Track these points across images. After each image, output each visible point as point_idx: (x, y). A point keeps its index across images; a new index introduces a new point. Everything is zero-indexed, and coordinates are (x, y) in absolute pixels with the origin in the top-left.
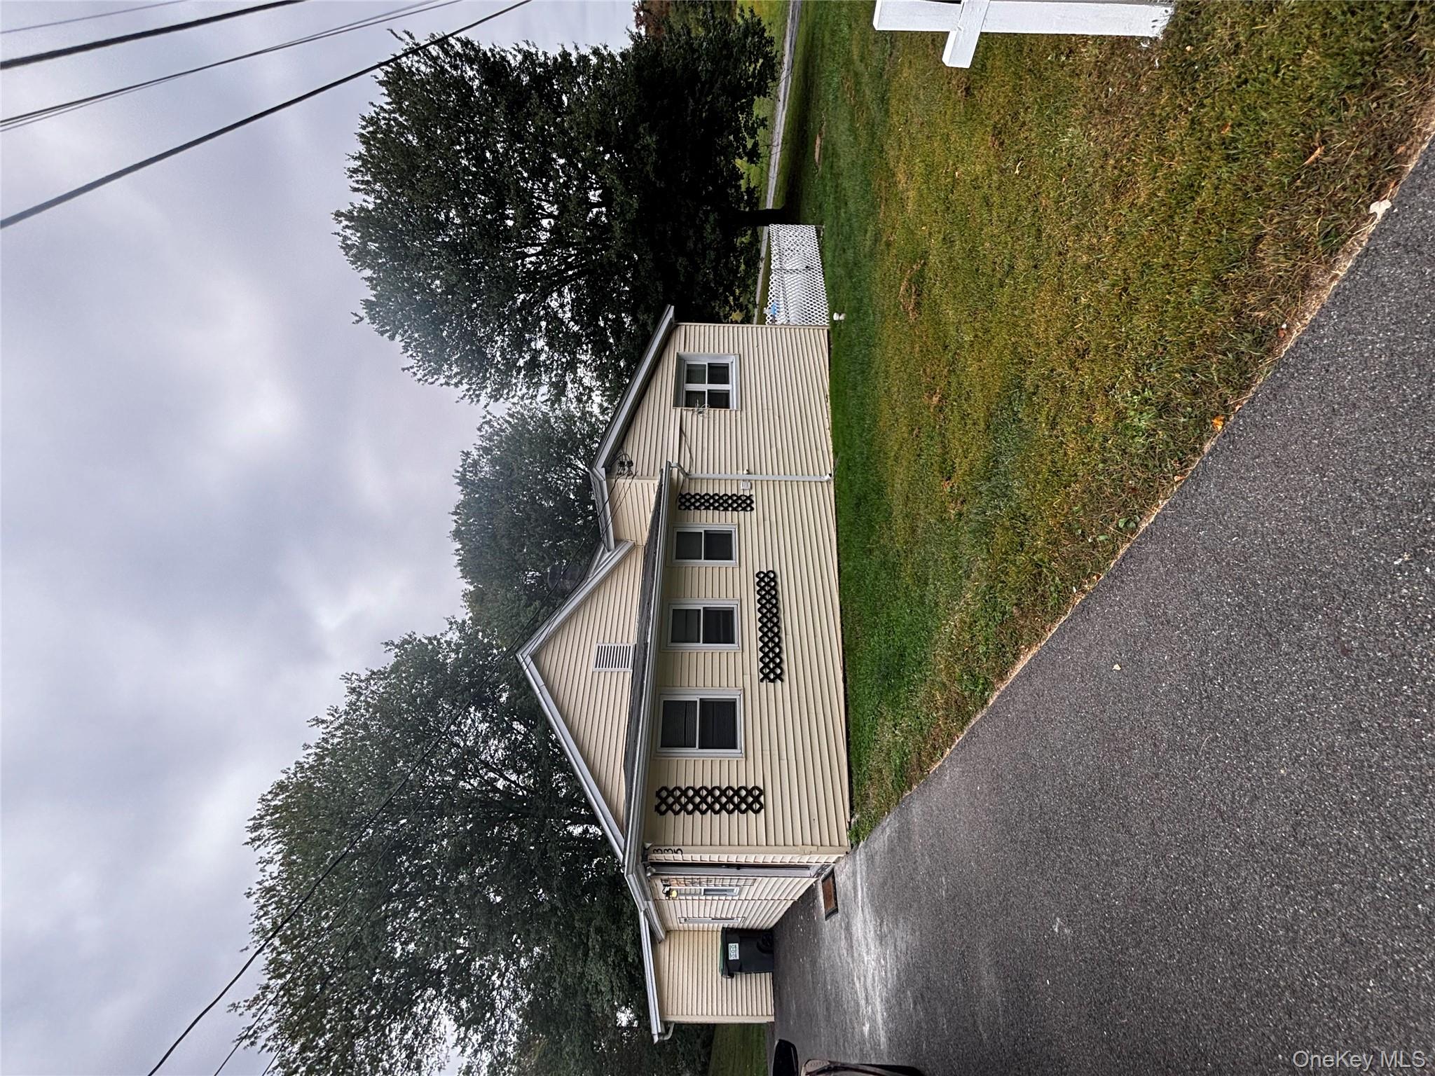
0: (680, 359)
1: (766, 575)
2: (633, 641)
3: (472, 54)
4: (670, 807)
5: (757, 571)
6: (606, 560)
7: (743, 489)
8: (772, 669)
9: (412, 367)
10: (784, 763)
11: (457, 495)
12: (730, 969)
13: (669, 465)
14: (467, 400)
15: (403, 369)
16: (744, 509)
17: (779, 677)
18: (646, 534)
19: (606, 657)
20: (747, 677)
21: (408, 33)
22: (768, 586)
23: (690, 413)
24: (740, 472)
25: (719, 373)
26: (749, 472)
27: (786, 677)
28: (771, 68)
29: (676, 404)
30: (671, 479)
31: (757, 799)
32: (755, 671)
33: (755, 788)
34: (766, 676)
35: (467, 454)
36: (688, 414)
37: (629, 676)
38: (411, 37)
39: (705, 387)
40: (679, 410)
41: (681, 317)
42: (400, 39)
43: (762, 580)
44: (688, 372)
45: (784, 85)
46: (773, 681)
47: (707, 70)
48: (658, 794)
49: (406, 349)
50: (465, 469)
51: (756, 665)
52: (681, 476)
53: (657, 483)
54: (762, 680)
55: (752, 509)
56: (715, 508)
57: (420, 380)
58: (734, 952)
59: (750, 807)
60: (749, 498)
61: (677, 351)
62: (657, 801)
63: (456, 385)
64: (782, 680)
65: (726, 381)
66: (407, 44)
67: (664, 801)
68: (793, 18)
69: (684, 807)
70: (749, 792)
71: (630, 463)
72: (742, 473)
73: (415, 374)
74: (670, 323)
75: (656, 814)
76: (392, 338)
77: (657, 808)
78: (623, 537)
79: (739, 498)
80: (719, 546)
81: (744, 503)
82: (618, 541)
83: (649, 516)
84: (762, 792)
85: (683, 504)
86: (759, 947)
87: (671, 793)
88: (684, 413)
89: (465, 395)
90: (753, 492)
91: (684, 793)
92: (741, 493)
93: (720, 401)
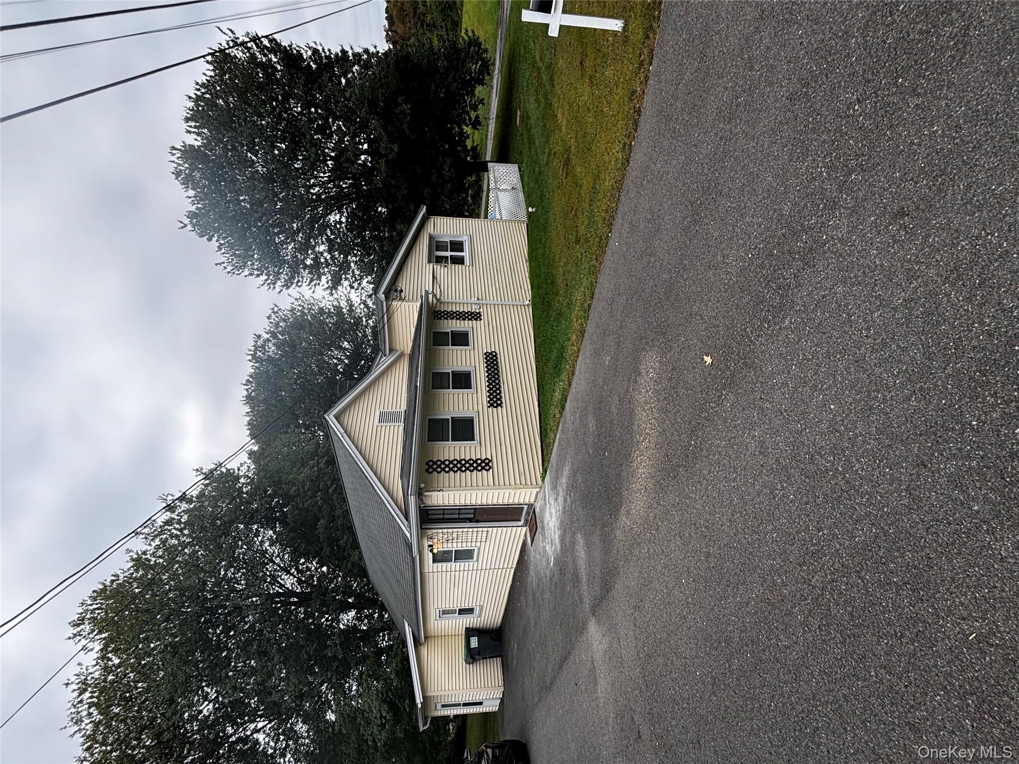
0: (431, 238)
1: (491, 354)
2: (404, 407)
3: (276, 47)
4: (435, 470)
5: (485, 351)
6: (383, 362)
7: (475, 309)
8: (495, 400)
9: (223, 263)
10: (504, 447)
11: (248, 369)
12: (472, 656)
13: (427, 292)
14: (266, 287)
15: (216, 264)
16: (476, 320)
17: (500, 405)
18: (410, 344)
19: (385, 417)
20: (480, 406)
21: (231, 30)
22: (492, 360)
23: (439, 267)
24: (473, 299)
25: (457, 246)
26: (478, 299)
27: (504, 405)
28: (486, 68)
29: (429, 262)
30: (428, 302)
31: (487, 464)
32: (485, 403)
33: (486, 459)
34: (492, 405)
35: (259, 337)
36: (438, 267)
37: (401, 428)
38: (233, 32)
39: (448, 254)
40: (431, 265)
41: (432, 212)
42: (225, 33)
43: (488, 356)
44: (436, 245)
45: (496, 79)
46: (496, 407)
47: (444, 66)
48: (427, 464)
49: (220, 248)
50: (256, 349)
51: (485, 400)
52: (435, 300)
53: (419, 304)
54: (489, 407)
55: (481, 319)
56: (457, 319)
57: (229, 272)
58: (474, 642)
59: (483, 468)
60: (479, 313)
61: (429, 232)
62: (427, 467)
63: (258, 276)
64: (502, 407)
65: (462, 251)
66: (230, 37)
67: (431, 467)
68: (501, 39)
69: (443, 470)
70: (483, 461)
71: (401, 291)
72: (474, 300)
73: (225, 268)
74: (424, 216)
75: (426, 473)
76: (210, 240)
77: (427, 471)
78: (394, 347)
79: (472, 313)
80: (461, 339)
81: (476, 316)
82: (391, 350)
83: (413, 330)
84: (490, 461)
85: (437, 316)
86: (492, 638)
87: (435, 463)
88: (435, 266)
89: (264, 284)
90: (481, 310)
91: (443, 463)
92: (474, 311)
93: (460, 261)
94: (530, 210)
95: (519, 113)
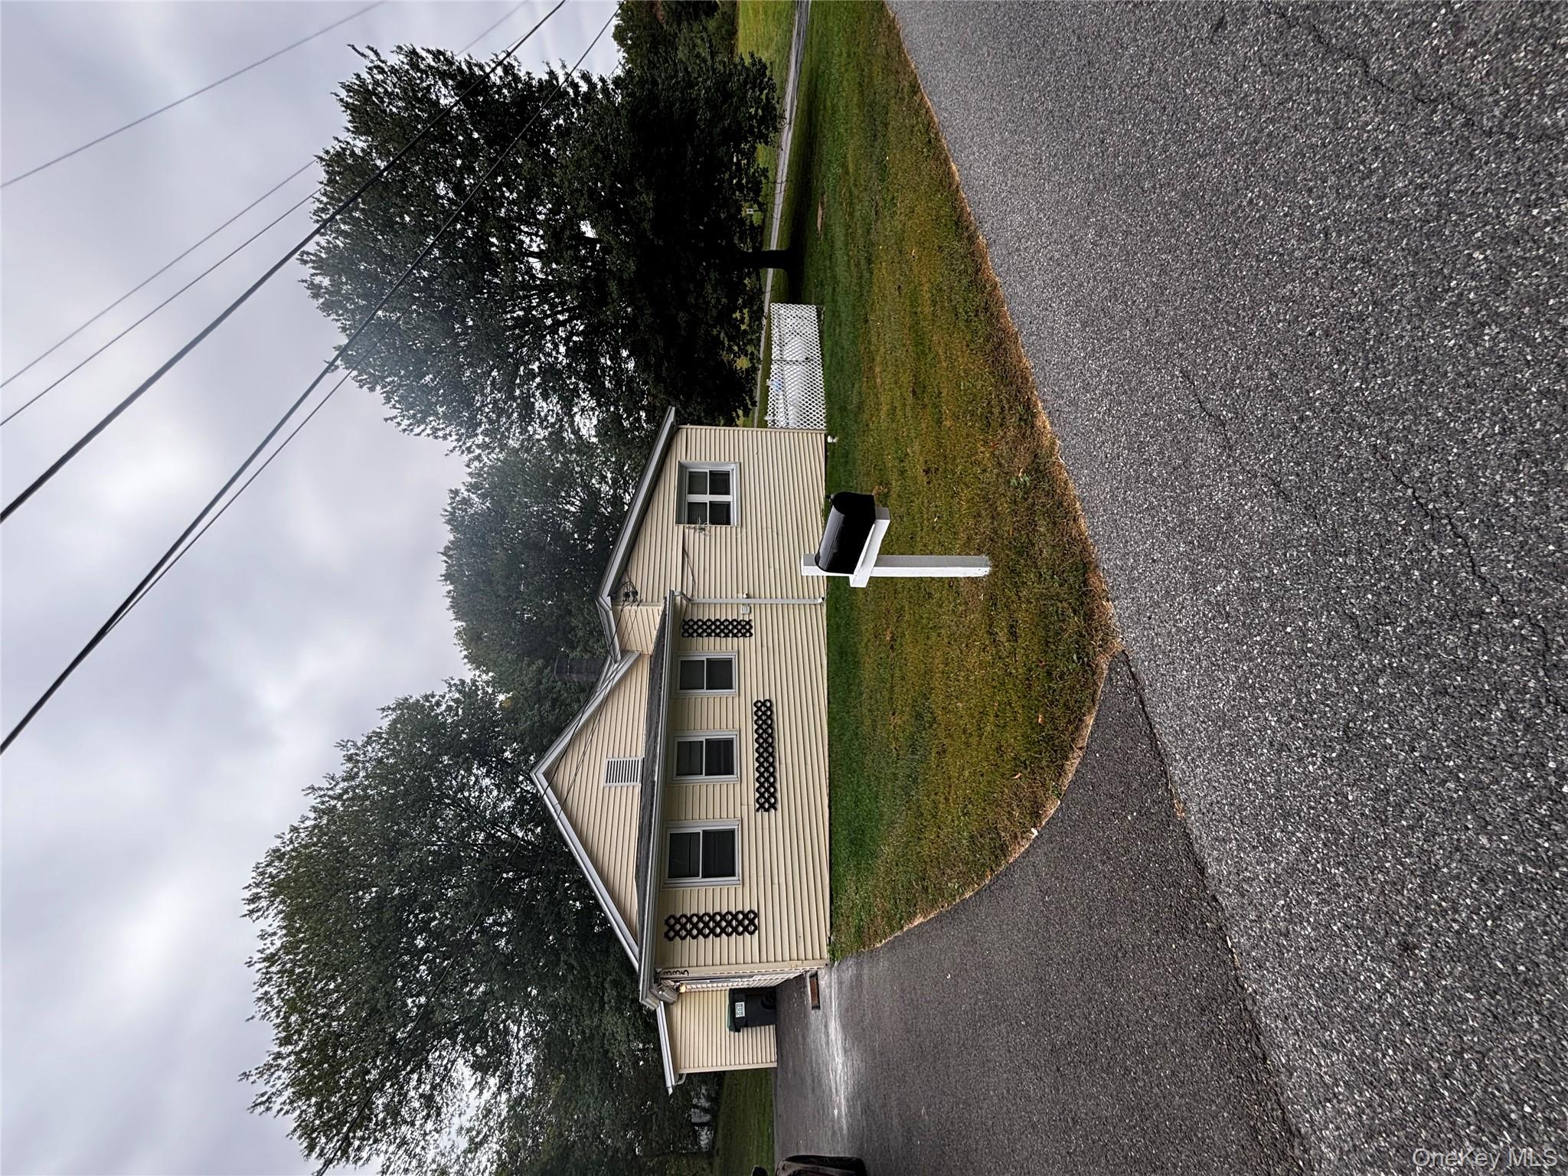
0: (682, 467)
1: (763, 704)
2: (641, 754)
3: (447, 69)
4: (677, 933)
5: (755, 700)
6: (614, 672)
7: (743, 614)
8: (767, 800)
9: (395, 417)
10: (776, 886)
11: (447, 536)
12: (736, 1025)
13: (672, 593)
14: (457, 452)
15: (386, 420)
16: (744, 635)
17: (773, 806)
18: (652, 647)
19: (616, 772)
20: (745, 808)
21: (372, 49)
22: (764, 713)
23: (692, 531)
24: (740, 595)
25: (720, 482)
26: (748, 596)
27: (779, 806)
28: (771, 118)
29: (678, 522)
30: (675, 605)
31: (752, 922)
32: (752, 802)
33: (751, 911)
34: (762, 806)
35: (456, 492)
36: (691, 532)
37: (638, 790)
38: (376, 53)
39: (707, 498)
40: (681, 526)
41: (681, 420)
42: (363, 55)
43: (759, 709)
44: (691, 481)
45: (787, 137)
46: (767, 810)
47: (706, 119)
48: (667, 922)
49: (388, 399)
50: (453, 508)
51: (753, 795)
52: (684, 602)
53: (661, 608)
54: (758, 810)
55: (751, 635)
56: (717, 635)
57: (404, 430)
58: (741, 1010)
59: (746, 929)
60: (748, 623)
61: (678, 459)
62: (666, 928)
63: (445, 437)
64: (776, 809)
65: (727, 493)
66: (372, 61)
67: (672, 928)
68: (798, 34)
69: (689, 933)
70: (746, 916)
71: (635, 593)
72: (742, 596)
73: (399, 424)
74: (672, 426)
75: (665, 940)
76: (372, 389)
77: (666, 935)
78: (628, 648)
79: (739, 623)
80: (720, 674)
81: (742, 629)
82: (624, 652)
83: (655, 633)
84: (757, 915)
85: (686, 631)
86: (763, 1004)
87: (678, 921)
88: (687, 531)
89: (455, 448)
90: (752, 617)
91: (689, 920)
92: (741, 618)
93: (720, 515)
94: (830, 440)
95: (820, 212)
